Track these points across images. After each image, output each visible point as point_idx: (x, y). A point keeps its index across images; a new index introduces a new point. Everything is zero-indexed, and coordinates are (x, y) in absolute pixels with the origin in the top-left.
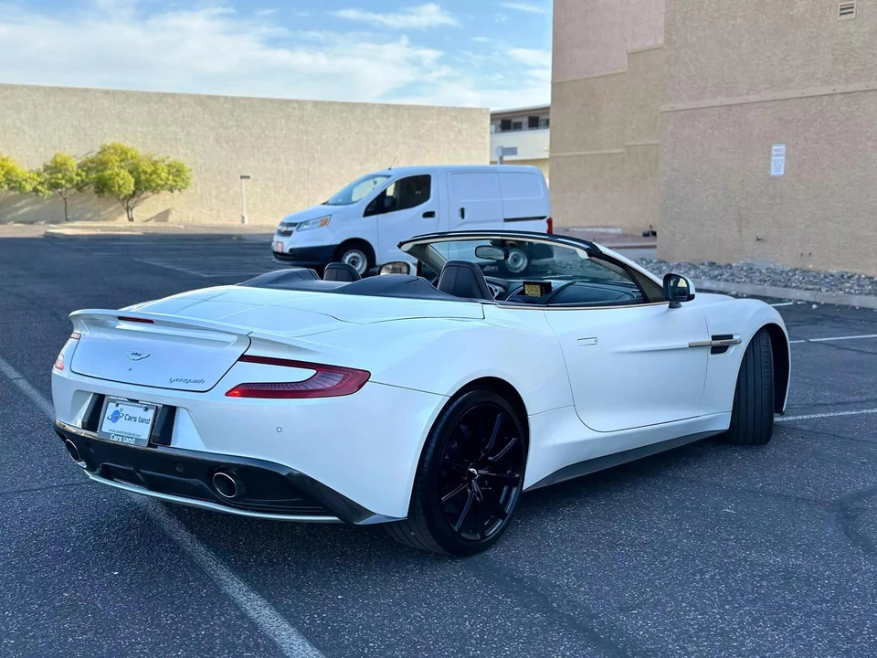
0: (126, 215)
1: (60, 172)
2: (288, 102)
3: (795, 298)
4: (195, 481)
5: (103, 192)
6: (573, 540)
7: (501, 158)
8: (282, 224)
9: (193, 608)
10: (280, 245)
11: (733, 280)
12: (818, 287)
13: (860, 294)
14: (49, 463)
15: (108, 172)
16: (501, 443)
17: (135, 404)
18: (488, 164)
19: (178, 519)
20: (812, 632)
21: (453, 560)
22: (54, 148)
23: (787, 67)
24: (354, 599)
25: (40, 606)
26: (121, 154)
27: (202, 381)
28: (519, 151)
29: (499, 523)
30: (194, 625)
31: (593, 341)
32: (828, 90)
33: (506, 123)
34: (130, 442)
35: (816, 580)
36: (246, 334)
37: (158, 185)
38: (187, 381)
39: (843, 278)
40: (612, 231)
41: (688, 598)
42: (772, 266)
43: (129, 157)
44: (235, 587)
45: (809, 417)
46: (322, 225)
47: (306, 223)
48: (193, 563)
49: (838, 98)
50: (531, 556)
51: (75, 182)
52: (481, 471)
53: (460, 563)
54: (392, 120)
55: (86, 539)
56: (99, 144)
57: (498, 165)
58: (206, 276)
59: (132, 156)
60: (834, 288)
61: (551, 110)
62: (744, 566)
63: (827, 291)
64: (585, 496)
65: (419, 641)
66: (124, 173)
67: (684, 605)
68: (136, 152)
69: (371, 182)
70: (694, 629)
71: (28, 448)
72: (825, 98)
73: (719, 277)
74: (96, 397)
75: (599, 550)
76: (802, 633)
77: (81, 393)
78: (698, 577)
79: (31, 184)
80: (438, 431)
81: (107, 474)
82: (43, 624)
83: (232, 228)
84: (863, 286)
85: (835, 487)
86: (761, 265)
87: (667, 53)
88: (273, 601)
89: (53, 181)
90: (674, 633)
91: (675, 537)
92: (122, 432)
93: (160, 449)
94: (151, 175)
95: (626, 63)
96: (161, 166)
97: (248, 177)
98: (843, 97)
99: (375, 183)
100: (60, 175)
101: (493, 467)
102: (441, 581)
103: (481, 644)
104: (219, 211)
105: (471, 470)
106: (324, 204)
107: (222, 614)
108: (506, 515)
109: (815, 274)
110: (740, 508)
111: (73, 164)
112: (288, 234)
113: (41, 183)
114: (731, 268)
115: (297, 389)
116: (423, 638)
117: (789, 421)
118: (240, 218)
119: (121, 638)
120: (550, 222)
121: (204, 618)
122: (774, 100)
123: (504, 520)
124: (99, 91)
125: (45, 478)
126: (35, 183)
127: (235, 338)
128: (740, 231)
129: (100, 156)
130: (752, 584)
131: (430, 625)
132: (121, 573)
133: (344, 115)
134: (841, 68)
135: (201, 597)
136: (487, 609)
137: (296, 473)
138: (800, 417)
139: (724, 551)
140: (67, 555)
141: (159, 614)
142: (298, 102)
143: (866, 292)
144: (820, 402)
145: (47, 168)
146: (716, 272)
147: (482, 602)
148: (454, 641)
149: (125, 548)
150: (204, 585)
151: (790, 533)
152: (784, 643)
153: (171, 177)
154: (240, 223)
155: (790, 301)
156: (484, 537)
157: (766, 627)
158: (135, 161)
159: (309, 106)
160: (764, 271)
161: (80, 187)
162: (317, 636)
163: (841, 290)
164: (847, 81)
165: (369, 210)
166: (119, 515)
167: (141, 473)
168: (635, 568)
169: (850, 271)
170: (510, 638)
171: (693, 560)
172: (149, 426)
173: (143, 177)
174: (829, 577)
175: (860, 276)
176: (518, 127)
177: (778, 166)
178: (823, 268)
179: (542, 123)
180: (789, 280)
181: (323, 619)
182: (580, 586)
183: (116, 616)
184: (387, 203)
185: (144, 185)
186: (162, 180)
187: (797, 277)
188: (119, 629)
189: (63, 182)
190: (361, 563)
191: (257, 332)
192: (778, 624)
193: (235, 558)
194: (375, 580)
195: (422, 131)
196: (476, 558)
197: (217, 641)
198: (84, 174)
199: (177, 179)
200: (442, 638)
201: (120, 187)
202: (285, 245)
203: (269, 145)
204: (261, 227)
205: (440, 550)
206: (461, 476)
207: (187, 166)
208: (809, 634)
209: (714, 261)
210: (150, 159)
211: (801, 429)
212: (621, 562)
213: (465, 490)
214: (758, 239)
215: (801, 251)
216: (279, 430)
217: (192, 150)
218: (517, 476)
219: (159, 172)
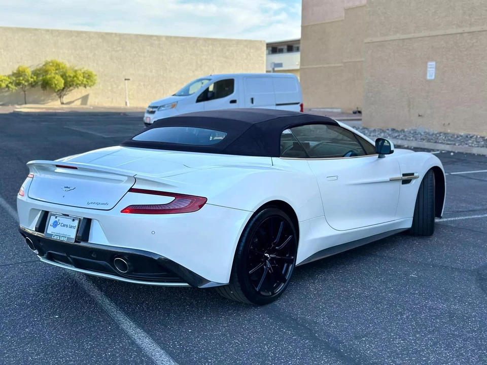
0: (59, 100)
1: (21, 76)
2: (151, 37)
3: (441, 149)
4: (103, 263)
5: (46, 88)
6: (325, 295)
7: (273, 69)
8: (149, 107)
9: (103, 339)
10: (148, 119)
11: (406, 139)
12: (454, 143)
13: (478, 147)
14: (17, 249)
15: (49, 76)
16: (283, 239)
17: (68, 217)
18: (264, 72)
19: (93, 283)
20: (468, 351)
21: (256, 307)
22: (18, 63)
23: (437, 17)
24: (199, 332)
25: (12, 337)
26: (56, 66)
27: (107, 204)
28: (284, 65)
29: (282, 285)
30: (104, 349)
31: (335, 178)
32: (460, 30)
33: (274, 49)
34: (65, 240)
35: (468, 318)
36: (133, 176)
37: (77, 84)
38: (98, 204)
39: (468, 137)
40: (335, 110)
41: (394, 330)
42: (427, 131)
43: (61, 67)
44: (128, 326)
45: (454, 219)
46: (172, 107)
47: (163, 106)
48: (102, 310)
49: (465, 35)
50: (301, 304)
51: (30, 82)
52: (271, 256)
53: (260, 309)
54: (211, 47)
55: (39, 296)
56: (44, 60)
57: (272, 74)
58: (106, 136)
59: (62, 67)
60: (463, 143)
61: (301, 42)
62: (425, 310)
63: (459, 145)
64: (330, 268)
65: (237, 358)
66: (58, 77)
67: (392, 334)
68: (65, 65)
69: (200, 83)
70: (399, 349)
71: (4, 239)
72: (458, 35)
73: (398, 137)
74: (43, 213)
75: (340, 300)
76: (463, 351)
77: (34, 210)
78: (399, 317)
79: (5, 83)
80: (247, 232)
81: (51, 257)
82: (14, 349)
83: (120, 108)
84: (479, 142)
85: (473, 261)
86: (421, 130)
87: (368, 9)
88: (150, 333)
89: (18, 81)
90: (388, 352)
91: (384, 293)
92: (59, 234)
93: (82, 244)
94: (73, 78)
95: (344, 15)
96: (79, 72)
97: (129, 79)
98: (468, 34)
99: (203, 83)
100: (21, 78)
101: (279, 252)
102: (249, 321)
103: (275, 360)
104: (112, 99)
105: (266, 255)
106: (173, 95)
107: (120, 342)
108: (286, 280)
109: (451, 135)
110: (420, 274)
111: (29, 72)
112: (153, 112)
113: (10, 83)
114: (404, 132)
115: (164, 208)
116: (241, 357)
117: (443, 221)
118: (125, 103)
119: (61, 358)
120: (302, 106)
121: (110, 344)
122: (429, 36)
123: (285, 283)
124: (44, 30)
125: (15, 258)
126: (7, 82)
127: (126, 178)
128: (409, 111)
129: (44, 67)
130: (431, 321)
131: (243, 348)
132: (60, 317)
133: (183, 44)
134: (468, 18)
135: (108, 331)
136: (277, 338)
137: (163, 258)
138: (449, 219)
139: (413, 301)
140: (27, 305)
141: (83, 342)
142: (157, 36)
143: (481, 145)
144: (460, 210)
145: (14, 74)
146: (396, 134)
147: (274, 334)
148: (259, 358)
149: (62, 301)
150: (110, 324)
151: (449, 289)
152: (453, 358)
153: (85, 80)
154: (125, 105)
155: (438, 150)
156: (273, 294)
157: (442, 348)
158: (64, 70)
159: (164, 39)
160: (422, 133)
161: (33, 85)
162: (177, 356)
163: (467, 144)
164: (471, 25)
165: (199, 99)
166: (58, 280)
167: (71, 258)
168: (362, 311)
169: (472, 133)
170: (292, 356)
171: (396, 307)
172: (76, 230)
173: (69, 79)
174: (475, 316)
175: (477, 136)
176: (281, 51)
177: (431, 74)
178: (456, 132)
179: (294, 49)
180: (437, 138)
181: (180, 345)
182: (331, 323)
183: (57, 344)
184: (209, 95)
185: (69, 83)
186: (80, 81)
187: (441, 137)
188: (59, 352)
189: (23, 82)
190: (201, 309)
191: (140, 175)
192: (448, 346)
193: (127, 307)
194: (211, 320)
195: (227, 53)
196: (269, 306)
197: (118, 359)
198: (35, 77)
199: (89, 81)
200: (252, 356)
201: (56, 85)
202: (151, 118)
203: (141, 61)
204: (137, 108)
205: (248, 302)
206: (261, 259)
207: (94, 73)
208: (467, 352)
209: (394, 128)
210: (73, 69)
211: (451, 227)
212: (354, 308)
213: (263, 266)
214: (419, 116)
215: (443, 123)
216: (153, 233)
217: (97, 64)
218: (293, 257)
219: (78, 76)
